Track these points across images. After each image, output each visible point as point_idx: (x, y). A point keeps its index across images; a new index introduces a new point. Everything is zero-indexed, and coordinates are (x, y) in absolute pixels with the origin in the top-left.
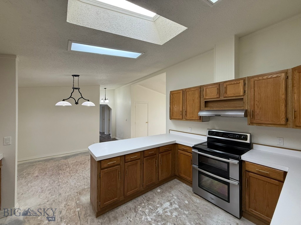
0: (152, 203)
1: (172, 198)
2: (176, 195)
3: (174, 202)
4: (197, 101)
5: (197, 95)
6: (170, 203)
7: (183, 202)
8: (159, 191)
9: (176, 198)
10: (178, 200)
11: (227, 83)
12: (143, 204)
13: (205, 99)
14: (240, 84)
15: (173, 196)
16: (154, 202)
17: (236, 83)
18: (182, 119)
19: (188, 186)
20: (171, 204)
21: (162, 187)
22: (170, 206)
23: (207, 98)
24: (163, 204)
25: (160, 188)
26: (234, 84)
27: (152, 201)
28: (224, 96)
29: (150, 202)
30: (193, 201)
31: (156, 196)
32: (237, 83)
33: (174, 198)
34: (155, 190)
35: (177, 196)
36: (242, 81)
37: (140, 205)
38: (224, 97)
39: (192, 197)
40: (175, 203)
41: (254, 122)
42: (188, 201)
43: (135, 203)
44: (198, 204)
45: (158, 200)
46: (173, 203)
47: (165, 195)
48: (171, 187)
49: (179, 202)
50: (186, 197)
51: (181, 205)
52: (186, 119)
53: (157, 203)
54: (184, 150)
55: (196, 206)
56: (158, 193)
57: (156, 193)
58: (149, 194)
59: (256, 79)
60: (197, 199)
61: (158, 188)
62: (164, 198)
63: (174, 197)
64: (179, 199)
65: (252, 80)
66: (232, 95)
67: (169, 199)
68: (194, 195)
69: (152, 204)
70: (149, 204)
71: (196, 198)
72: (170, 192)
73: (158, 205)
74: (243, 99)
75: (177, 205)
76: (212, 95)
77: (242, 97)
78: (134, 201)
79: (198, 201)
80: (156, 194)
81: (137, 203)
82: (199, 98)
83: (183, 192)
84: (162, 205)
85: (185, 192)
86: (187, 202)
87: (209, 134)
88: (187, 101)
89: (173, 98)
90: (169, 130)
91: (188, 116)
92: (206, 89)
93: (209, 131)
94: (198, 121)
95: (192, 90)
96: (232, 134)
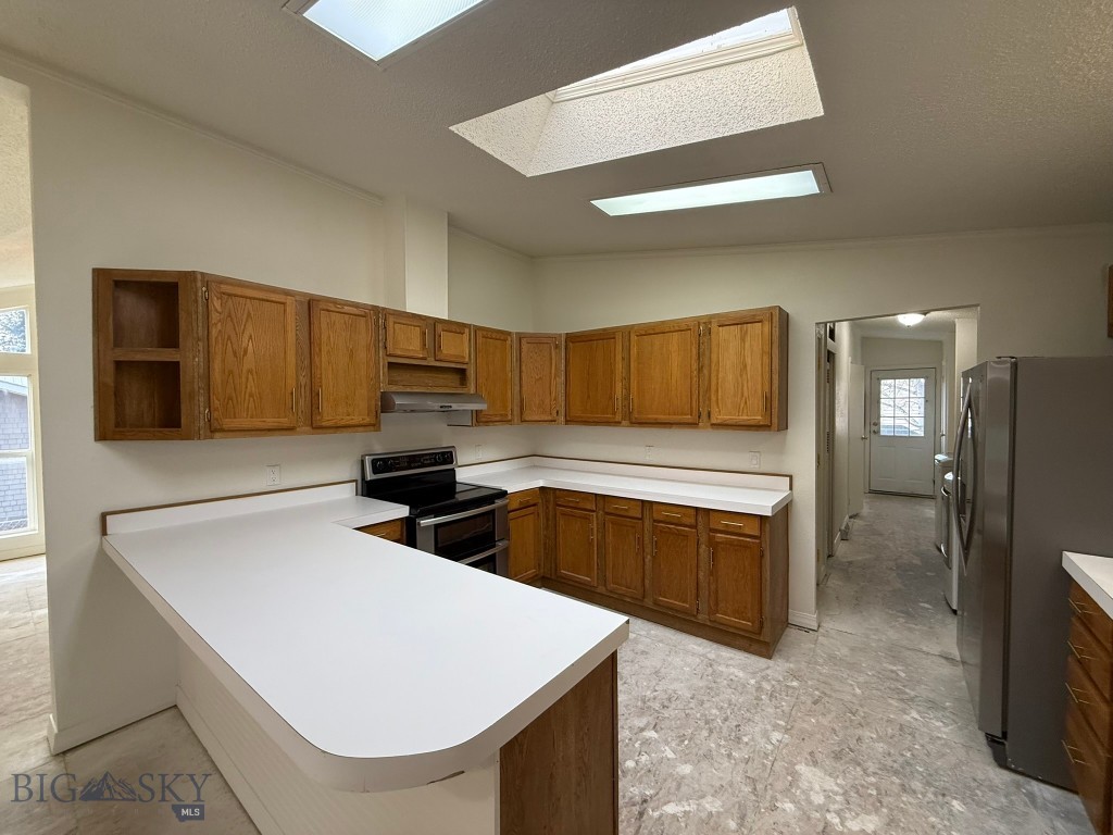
4: (363, 356)
5: (365, 337)
11: (445, 326)
13: (389, 355)
14: (464, 336)
17: (456, 330)
18: (290, 430)
23: (397, 352)
28: (437, 357)
32: (459, 332)
36: (466, 330)
38: (436, 360)
41: (483, 419)
52: (316, 428)
59: (484, 333)
65: (479, 333)
66: (453, 359)
74: (466, 370)
76: (409, 345)
82: (373, 350)
87: (375, 470)
88: (320, 350)
89: (230, 316)
90: (104, 516)
91: (328, 415)
92: (395, 323)
93: (373, 460)
94: (368, 428)
95: (346, 309)
96: (426, 454)
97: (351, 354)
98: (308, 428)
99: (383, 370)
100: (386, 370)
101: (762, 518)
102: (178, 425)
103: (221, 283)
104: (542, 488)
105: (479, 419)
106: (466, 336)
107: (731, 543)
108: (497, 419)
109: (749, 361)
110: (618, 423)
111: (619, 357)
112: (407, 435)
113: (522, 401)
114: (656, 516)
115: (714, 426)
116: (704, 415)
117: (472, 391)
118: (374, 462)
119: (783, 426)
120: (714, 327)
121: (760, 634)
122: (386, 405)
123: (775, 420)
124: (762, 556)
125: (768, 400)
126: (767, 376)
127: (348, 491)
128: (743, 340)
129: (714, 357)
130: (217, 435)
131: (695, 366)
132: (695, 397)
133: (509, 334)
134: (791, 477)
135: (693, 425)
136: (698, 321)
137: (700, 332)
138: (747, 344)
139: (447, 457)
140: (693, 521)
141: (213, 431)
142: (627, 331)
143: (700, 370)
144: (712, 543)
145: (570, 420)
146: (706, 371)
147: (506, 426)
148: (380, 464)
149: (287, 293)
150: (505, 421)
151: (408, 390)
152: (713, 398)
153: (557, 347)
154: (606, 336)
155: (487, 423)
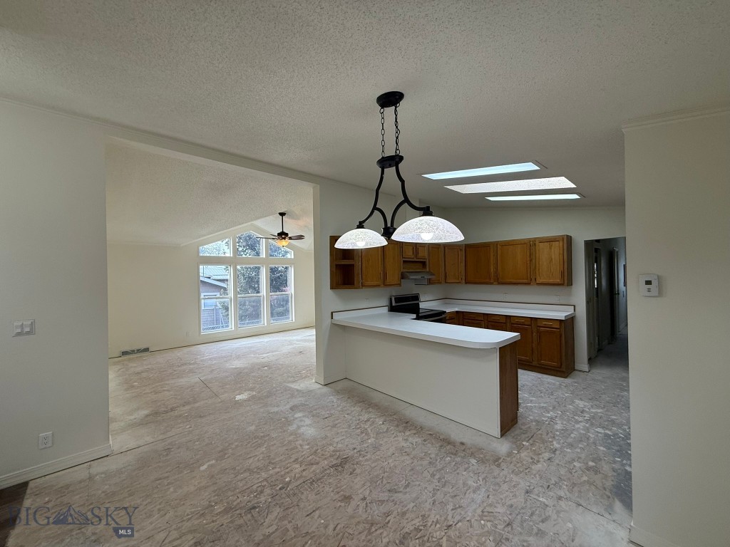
4: (397, 259)
13: (403, 258)
23: (406, 257)
38: (417, 259)
59: (432, 246)
82: (399, 256)
87: (396, 302)
90: (332, 313)
91: (388, 281)
92: (405, 245)
94: (396, 286)
95: (392, 242)
96: (410, 296)
98: (383, 285)
100: (402, 263)
101: (561, 321)
102: (354, 284)
104: (457, 312)
105: (430, 282)
106: (426, 248)
107: (547, 331)
108: (436, 282)
109: (553, 257)
110: (492, 284)
111: (492, 254)
112: (408, 288)
113: (446, 274)
114: (512, 322)
115: (538, 284)
116: (533, 279)
117: (428, 270)
118: (395, 299)
119: (570, 283)
120: (537, 243)
121: (561, 367)
122: (403, 276)
123: (566, 282)
124: (561, 336)
125: (563, 273)
126: (562, 263)
127: (386, 309)
128: (550, 248)
129: (537, 255)
131: (528, 259)
132: (529, 272)
134: (574, 306)
135: (529, 284)
136: (529, 240)
137: (531, 245)
138: (552, 250)
139: (416, 298)
140: (529, 323)
141: (362, 286)
142: (496, 244)
143: (531, 260)
144: (538, 332)
145: (467, 282)
146: (534, 261)
147: (439, 285)
148: (398, 299)
150: (439, 283)
151: (409, 271)
152: (537, 272)
153: (461, 250)
154: (486, 246)
155: (433, 284)
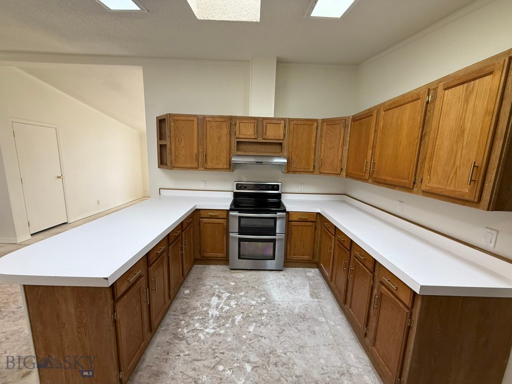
0: (195, 311)
1: (213, 289)
2: (214, 283)
3: (219, 292)
4: (225, 139)
5: (225, 131)
6: (217, 295)
7: (230, 286)
8: (187, 292)
9: (217, 287)
10: (223, 287)
11: (268, 121)
12: (183, 322)
13: (237, 138)
14: (281, 125)
15: (212, 287)
16: (195, 308)
17: (276, 122)
18: (196, 168)
19: (218, 266)
20: (219, 297)
21: (186, 284)
22: (219, 299)
23: (241, 136)
24: (208, 303)
25: (184, 287)
26: (275, 123)
27: (192, 310)
28: (264, 137)
29: (190, 313)
30: (237, 279)
31: (190, 301)
32: (278, 124)
33: (216, 289)
34: (180, 295)
35: (217, 284)
36: (283, 121)
37: (179, 328)
38: (263, 139)
39: (232, 275)
40: (222, 293)
41: (291, 170)
42: (232, 281)
43: (166, 330)
44: (244, 278)
45: (198, 304)
46: (220, 294)
47: (201, 292)
48: (199, 279)
49: (226, 289)
50: (227, 279)
51: (231, 290)
52: (205, 168)
53: (201, 307)
54: (211, 217)
55: (245, 281)
56: (188, 294)
57: (186, 296)
58: (177, 305)
59: (296, 122)
60: (239, 274)
61: (181, 289)
62: (203, 296)
63: (214, 287)
64: (222, 285)
65: (292, 123)
66: (272, 138)
67: (211, 293)
68: (233, 271)
69: (195, 313)
70: (191, 317)
71: (237, 274)
72: (204, 285)
73: (205, 309)
74: (282, 143)
75: (226, 294)
76: (247, 132)
77: (281, 142)
78: (162, 329)
79: (242, 276)
80: (187, 298)
81: (171, 328)
82: (229, 136)
83: (219, 276)
84: (209, 305)
85: (222, 274)
86: (233, 284)
87: (237, 188)
88: (206, 138)
89: (177, 127)
90: (159, 190)
91: (209, 163)
92: (240, 123)
93: (237, 184)
94: (226, 170)
95: (217, 120)
96: (264, 185)
97: (219, 138)
98: (203, 169)
99: (234, 145)
100: (236, 145)
102: (167, 165)
103: (174, 116)
104: (319, 214)
105: (289, 169)
106: (282, 126)
108: (302, 170)
113: (321, 160)
117: (286, 154)
127: (230, 194)
128: (467, 101)
130: (174, 168)
133: (316, 120)
135: (409, 189)
136: (429, 88)
138: (471, 106)
139: (275, 187)
142: (378, 108)
145: (347, 175)
147: (310, 175)
149: (195, 116)
151: (247, 154)
153: (346, 126)
155: (294, 172)
